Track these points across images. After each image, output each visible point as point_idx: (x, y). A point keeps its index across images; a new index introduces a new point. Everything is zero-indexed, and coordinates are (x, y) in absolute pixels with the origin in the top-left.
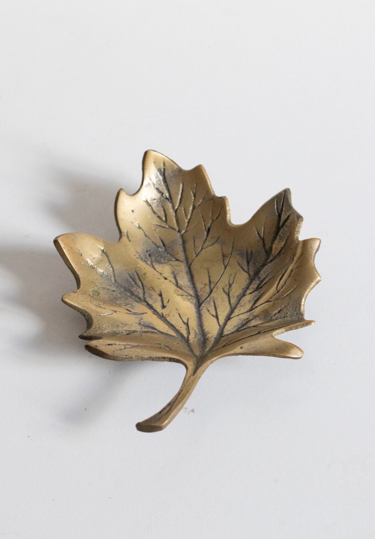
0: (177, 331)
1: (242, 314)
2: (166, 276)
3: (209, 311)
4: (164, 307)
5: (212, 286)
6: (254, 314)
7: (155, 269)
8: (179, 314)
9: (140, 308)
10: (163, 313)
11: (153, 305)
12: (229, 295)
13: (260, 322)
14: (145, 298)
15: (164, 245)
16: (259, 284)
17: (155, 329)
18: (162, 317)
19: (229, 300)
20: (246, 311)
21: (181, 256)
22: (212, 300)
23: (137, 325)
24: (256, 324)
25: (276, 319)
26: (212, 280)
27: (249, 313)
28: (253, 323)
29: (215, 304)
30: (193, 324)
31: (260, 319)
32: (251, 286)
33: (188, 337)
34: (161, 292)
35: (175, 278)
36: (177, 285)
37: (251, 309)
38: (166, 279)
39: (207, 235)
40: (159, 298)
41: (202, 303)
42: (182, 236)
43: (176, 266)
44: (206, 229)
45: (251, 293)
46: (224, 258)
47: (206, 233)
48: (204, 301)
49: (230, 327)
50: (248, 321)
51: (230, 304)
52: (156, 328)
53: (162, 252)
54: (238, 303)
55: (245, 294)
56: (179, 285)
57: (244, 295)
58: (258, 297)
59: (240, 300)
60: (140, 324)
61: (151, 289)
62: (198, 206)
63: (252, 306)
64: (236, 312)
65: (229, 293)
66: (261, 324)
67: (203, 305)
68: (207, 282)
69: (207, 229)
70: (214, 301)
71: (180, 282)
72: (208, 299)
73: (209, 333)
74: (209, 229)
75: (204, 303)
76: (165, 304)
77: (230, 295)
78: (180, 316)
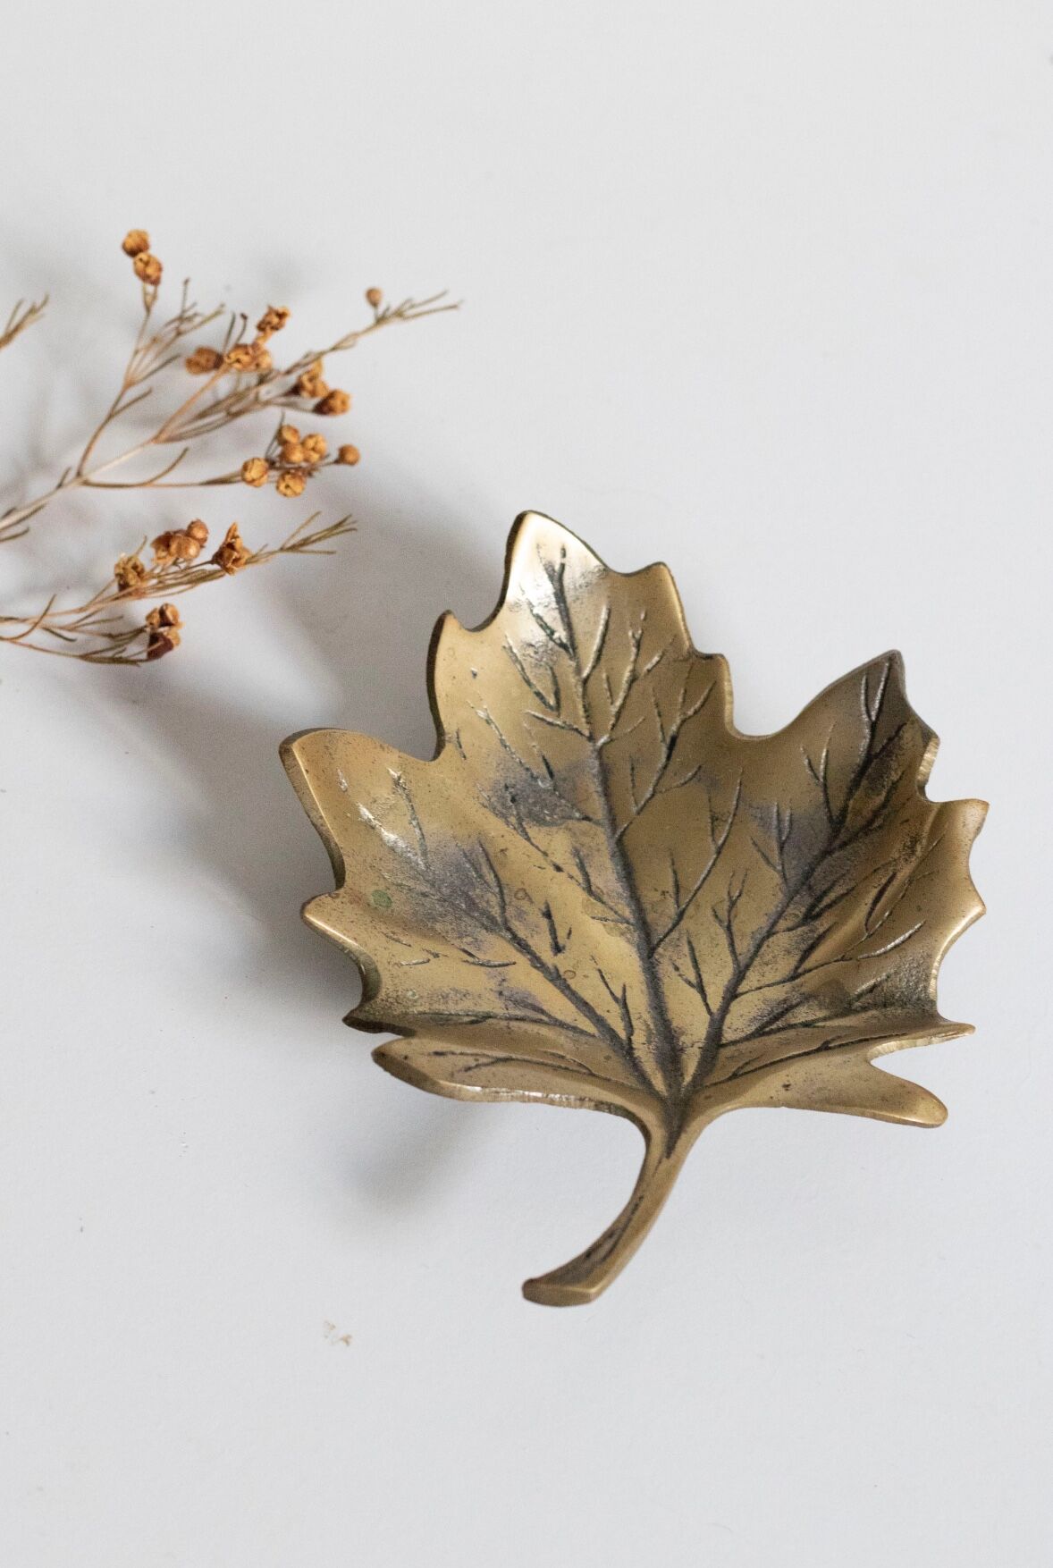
0: (599, 1021)
1: (769, 986)
2: (559, 862)
3: (677, 969)
4: (558, 949)
5: (684, 900)
6: (803, 990)
7: (528, 839)
8: (600, 971)
9: (497, 948)
10: (559, 966)
11: (530, 942)
12: (729, 928)
13: (820, 1014)
14: (506, 921)
15: (551, 774)
16: (813, 906)
17: (543, 1012)
18: (556, 978)
19: (732, 944)
20: (778, 979)
21: (597, 806)
22: (685, 938)
23: (493, 997)
24: (811, 1018)
25: (864, 1009)
26: (682, 882)
27: (788, 986)
28: (802, 1014)
29: (692, 950)
30: (639, 1001)
31: (821, 1006)
32: (790, 910)
33: (630, 1040)
34: (548, 907)
35: (582, 867)
36: (589, 889)
37: (794, 976)
38: (558, 869)
39: (669, 757)
40: (544, 922)
41: (658, 945)
42: (600, 753)
43: (585, 834)
44: (664, 740)
45: (790, 930)
46: (716, 823)
47: (664, 750)
48: (661, 940)
49: (740, 1020)
50: (787, 1008)
51: (733, 952)
52: (545, 1008)
53: (546, 791)
54: (756, 953)
55: (774, 930)
56: (593, 888)
57: (770, 933)
58: (810, 942)
59: (759, 947)
60: (501, 993)
61: (521, 894)
62: (645, 676)
63: (797, 968)
64: (752, 979)
65: (730, 921)
66: (825, 1019)
67: (660, 950)
68: (670, 888)
69: (668, 740)
70: (690, 943)
71: (597, 881)
72: (674, 935)
73: (683, 1033)
74: (674, 740)
75: (662, 944)
76: (561, 941)
77: (734, 929)
78: (603, 977)
